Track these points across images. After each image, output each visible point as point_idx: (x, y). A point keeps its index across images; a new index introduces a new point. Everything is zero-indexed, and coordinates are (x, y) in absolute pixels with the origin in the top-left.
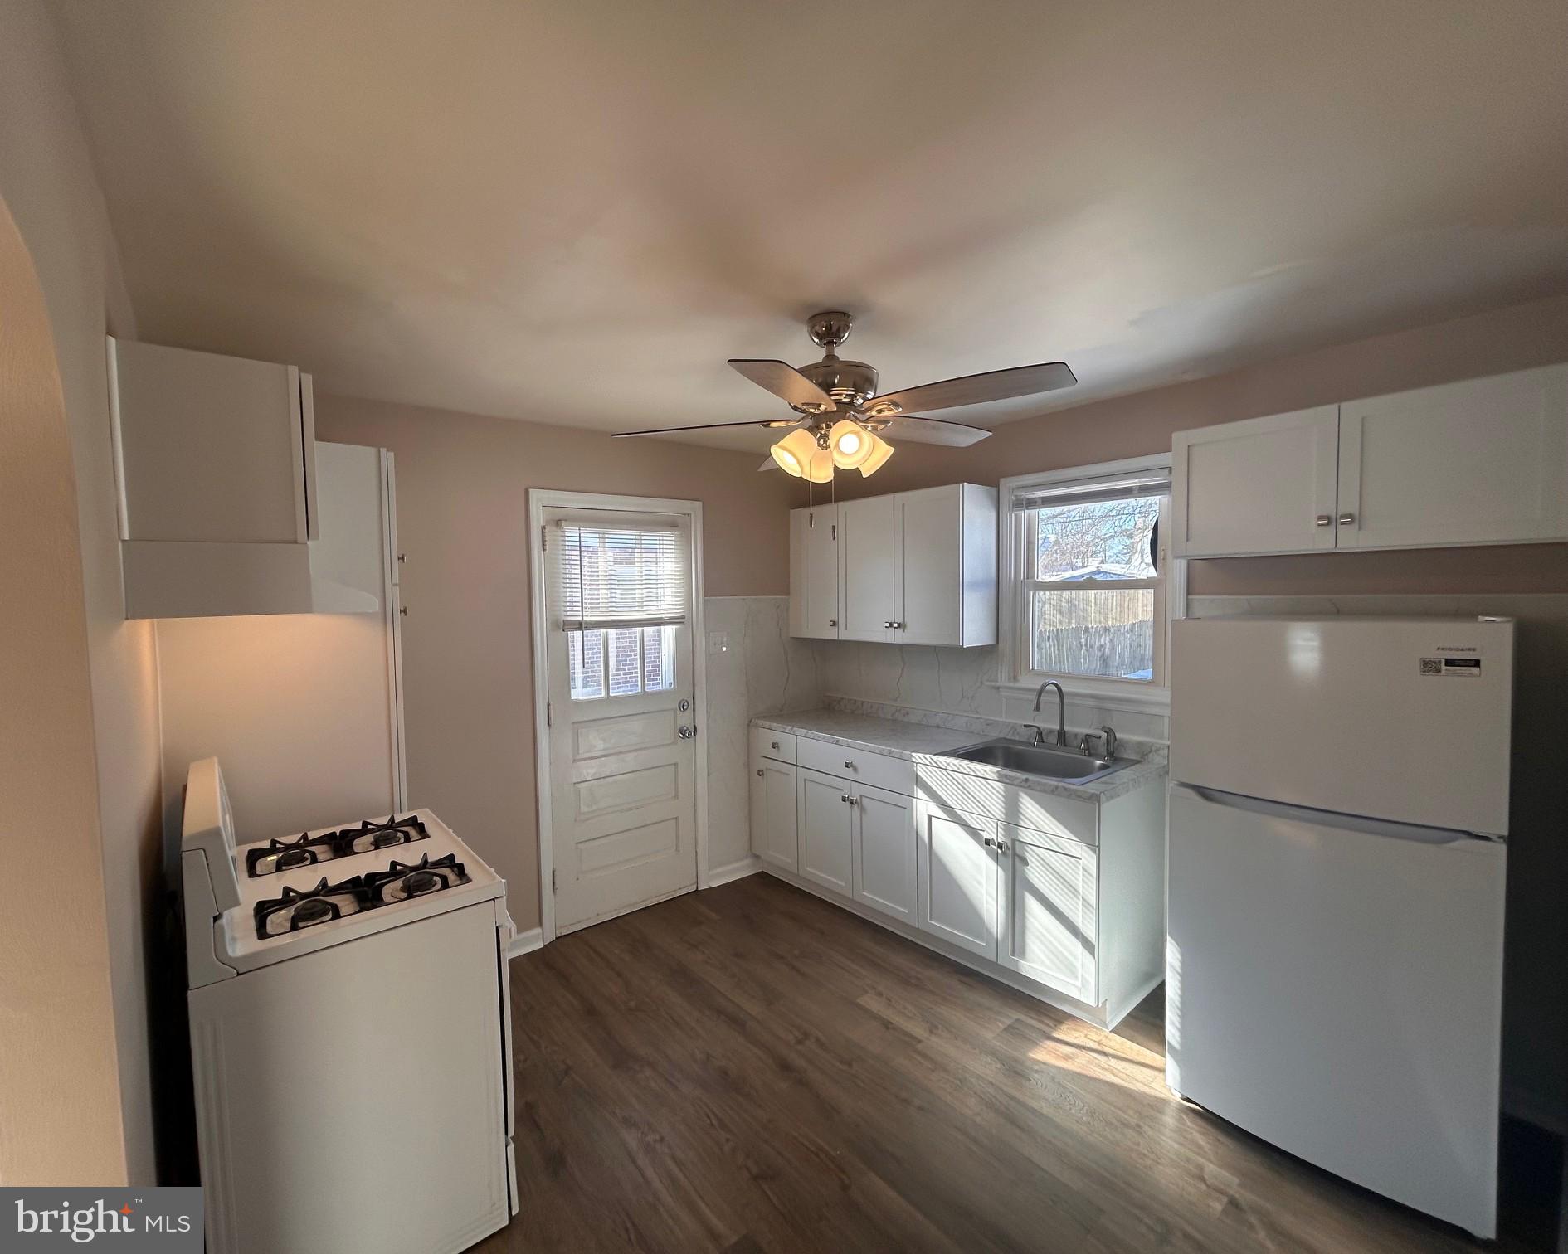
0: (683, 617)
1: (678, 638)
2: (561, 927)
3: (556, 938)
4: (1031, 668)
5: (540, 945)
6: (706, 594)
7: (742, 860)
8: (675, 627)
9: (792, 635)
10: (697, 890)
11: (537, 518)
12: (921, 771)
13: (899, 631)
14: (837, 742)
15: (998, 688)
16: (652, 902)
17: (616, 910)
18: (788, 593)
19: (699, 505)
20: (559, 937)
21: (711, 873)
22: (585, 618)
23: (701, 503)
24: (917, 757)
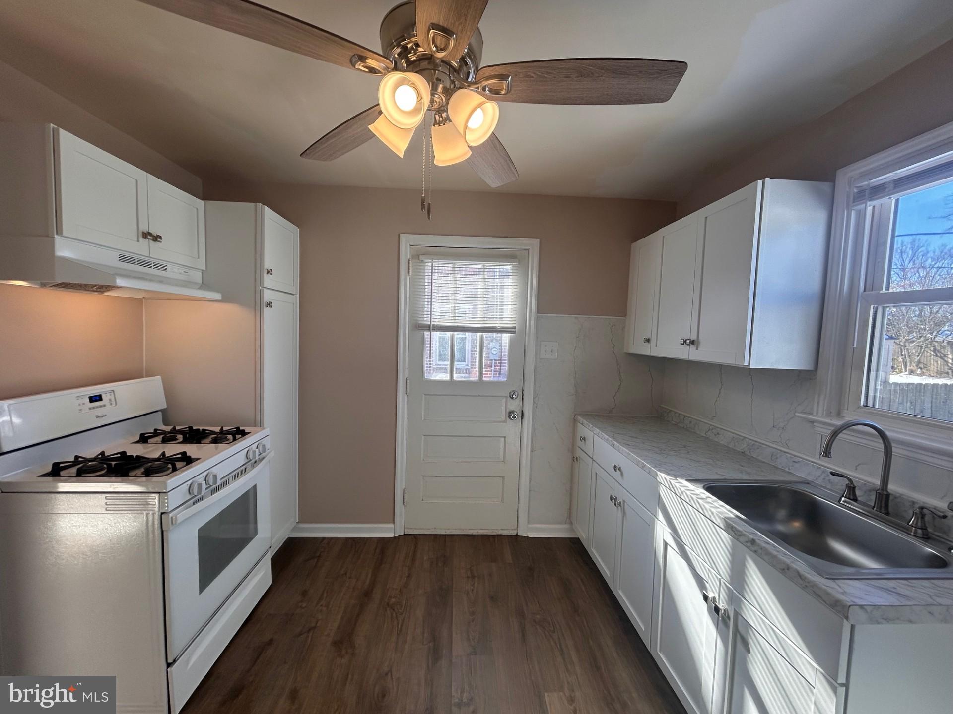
0: (515, 328)
1: (512, 342)
2: (408, 528)
3: (404, 534)
4: (862, 403)
5: (391, 535)
6: (538, 311)
7: (561, 523)
8: (509, 334)
9: (625, 351)
10: (517, 535)
11: (406, 253)
12: (663, 492)
13: (693, 347)
14: (613, 446)
15: (812, 422)
16: (478, 532)
17: (449, 529)
18: (625, 315)
19: (536, 242)
20: (406, 534)
21: (530, 526)
22: (433, 323)
23: (538, 240)
24: (662, 476)
